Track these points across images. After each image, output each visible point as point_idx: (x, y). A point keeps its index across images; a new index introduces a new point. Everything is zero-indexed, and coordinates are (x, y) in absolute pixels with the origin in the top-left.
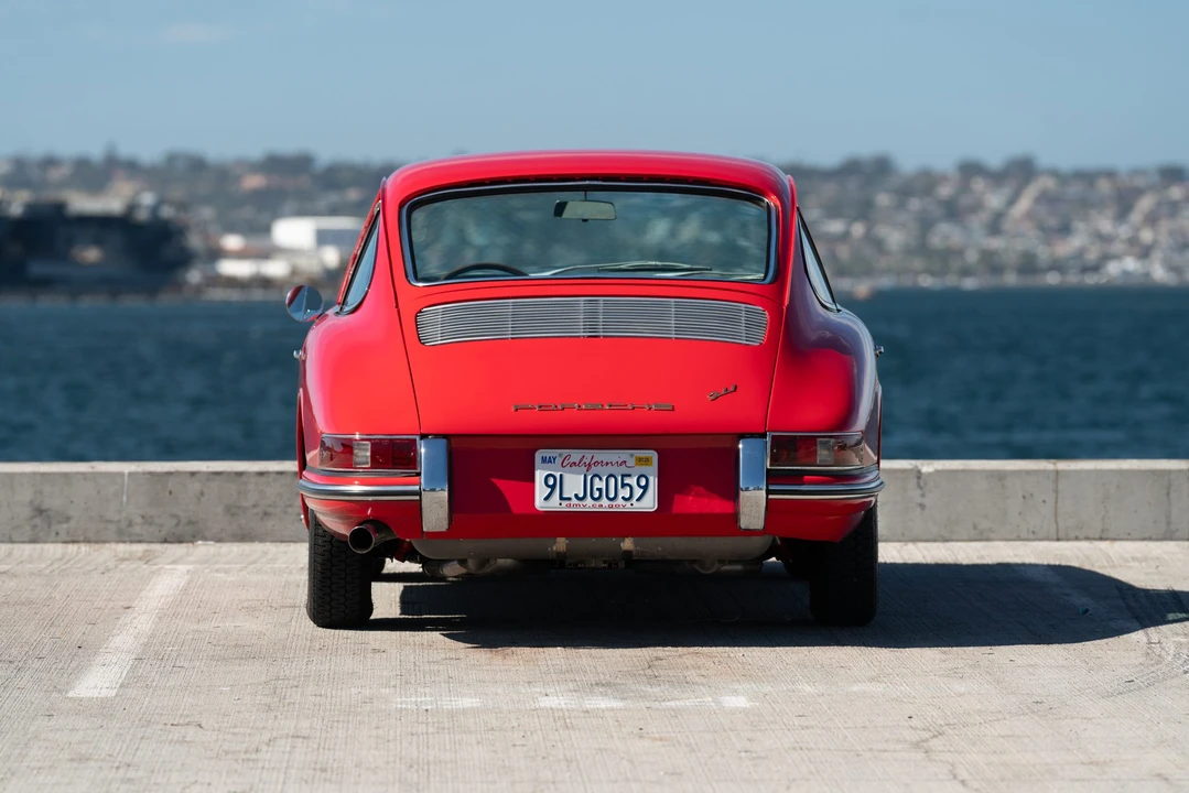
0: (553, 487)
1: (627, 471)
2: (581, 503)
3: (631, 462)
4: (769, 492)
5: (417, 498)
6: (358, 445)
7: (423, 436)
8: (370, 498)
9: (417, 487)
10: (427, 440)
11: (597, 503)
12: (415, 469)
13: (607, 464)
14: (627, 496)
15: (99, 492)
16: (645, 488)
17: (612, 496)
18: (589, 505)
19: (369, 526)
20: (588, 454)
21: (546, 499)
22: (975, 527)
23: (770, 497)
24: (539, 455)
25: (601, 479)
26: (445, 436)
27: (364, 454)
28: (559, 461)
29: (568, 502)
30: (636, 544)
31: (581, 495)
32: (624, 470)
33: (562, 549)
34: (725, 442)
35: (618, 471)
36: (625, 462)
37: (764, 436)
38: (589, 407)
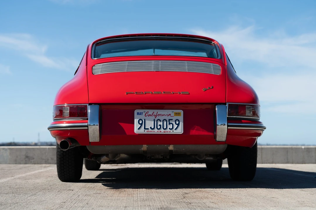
0: (141, 124)
1: (171, 118)
2: (153, 130)
3: (173, 114)
4: (228, 126)
5: (87, 128)
6: (65, 108)
7: (90, 104)
8: (69, 129)
9: (87, 124)
10: (91, 105)
11: (159, 131)
12: (86, 117)
13: (163, 115)
14: (171, 128)
15: (41, 152)
16: (178, 125)
17: (165, 128)
18: (156, 131)
19: (68, 139)
20: (156, 111)
21: (139, 129)
23: (229, 128)
24: (136, 112)
25: (160, 121)
26: (98, 104)
27: (67, 112)
28: (144, 114)
29: (147, 130)
30: (174, 147)
31: (153, 127)
32: (170, 118)
33: (145, 150)
34: (210, 106)
35: (167, 118)
36: (170, 114)
37: (225, 104)
38: (156, 93)
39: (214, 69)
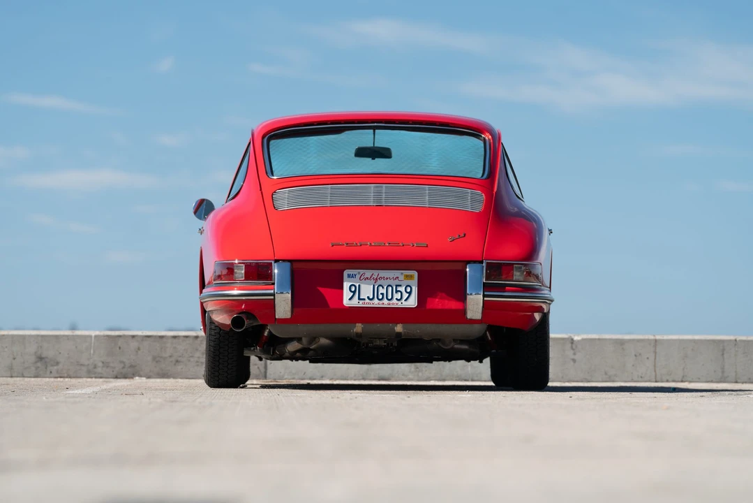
0: (354, 292)
1: (399, 283)
2: (371, 302)
3: (401, 278)
4: (484, 296)
5: (272, 297)
6: (237, 266)
7: (276, 261)
8: (244, 298)
9: (272, 291)
10: (278, 264)
11: (381, 302)
12: (271, 280)
13: (387, 279)
14: (399, 298)
15: (76, 347)
16: (410, 293)
17: (390, 297)
18: (376, 303)
19: (243, 315)
20: (376, 272)
21: (350, 299)
22: (606, 374)
23: (485, 299)
24: (346, 273)
25: (383, 288)
26: (289, 261)
27: (240, 272)
28: (358, 276)
29: (363, 301)
30: (404, 328)
31: (371, 297)
32: (397, 282)
33: (359, 331)
34: (458, 266)
35: (394, 283)
36: (398, 277)
37: (482, 262)
38: (377, 244)
39: (473, 201)
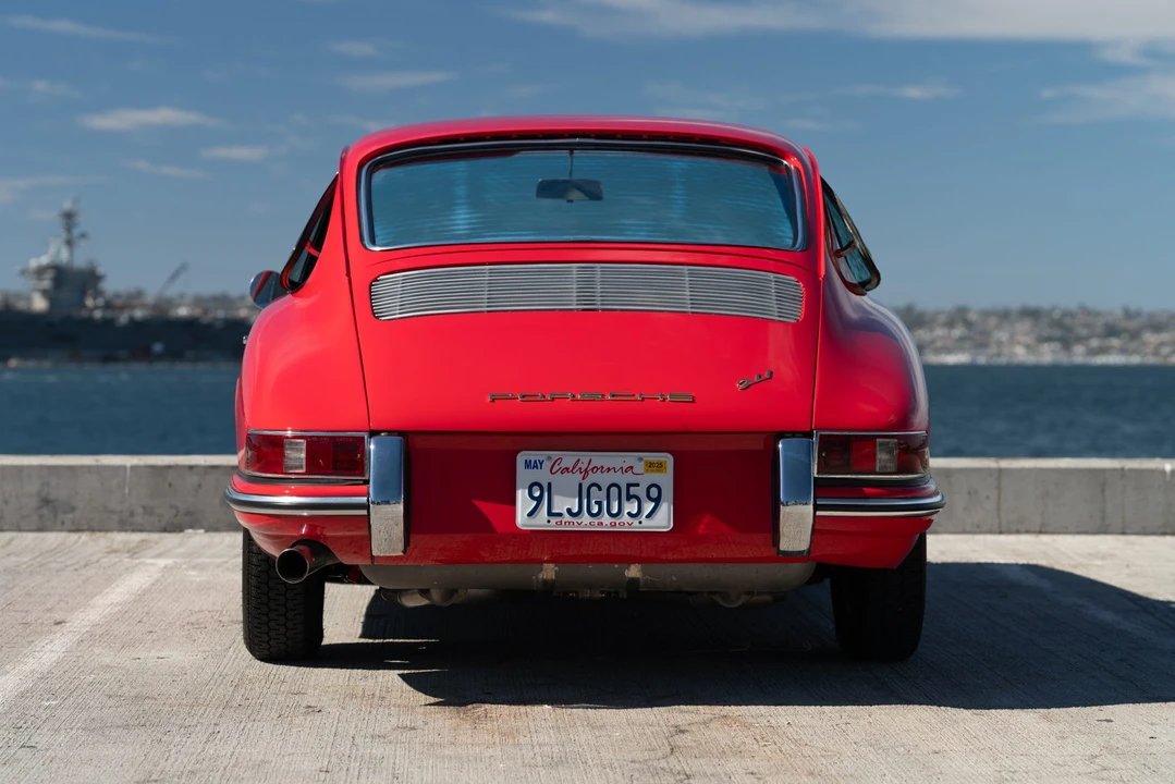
0: (539, 500)
1: (633, 479)
2: (575, 520)
3: (640, 467)
4: (816, 507)
5: (364, 512)
6: (291, 443)
7: (373, 433)
8: (305, 513)
9: (365, 499)
10: (377, 437)
11: (596, 521)
12: (362, 474)
13: (609, 470)
14: (635, 512)
15: (102, 484)
16: (657, 501)
17: (615, 511)
18: (585, 522)
19: (302, 547)
20: (585, 457)
21: (530, 514)
23: (819, 513)
24: (521, 458)
25: (600, 489)
26: (400, 433)
27: (297, 455)
28: (547, 465)
29: (559, 519)
30: (644, 573)
31: (575, 510)
32: (630, 478)
33: (549, 577)
34: (762, 443)
35: (622, 480)
36: (632, 468)
37: (809, 435)
38: (586, 397)
39: (780, 297)
